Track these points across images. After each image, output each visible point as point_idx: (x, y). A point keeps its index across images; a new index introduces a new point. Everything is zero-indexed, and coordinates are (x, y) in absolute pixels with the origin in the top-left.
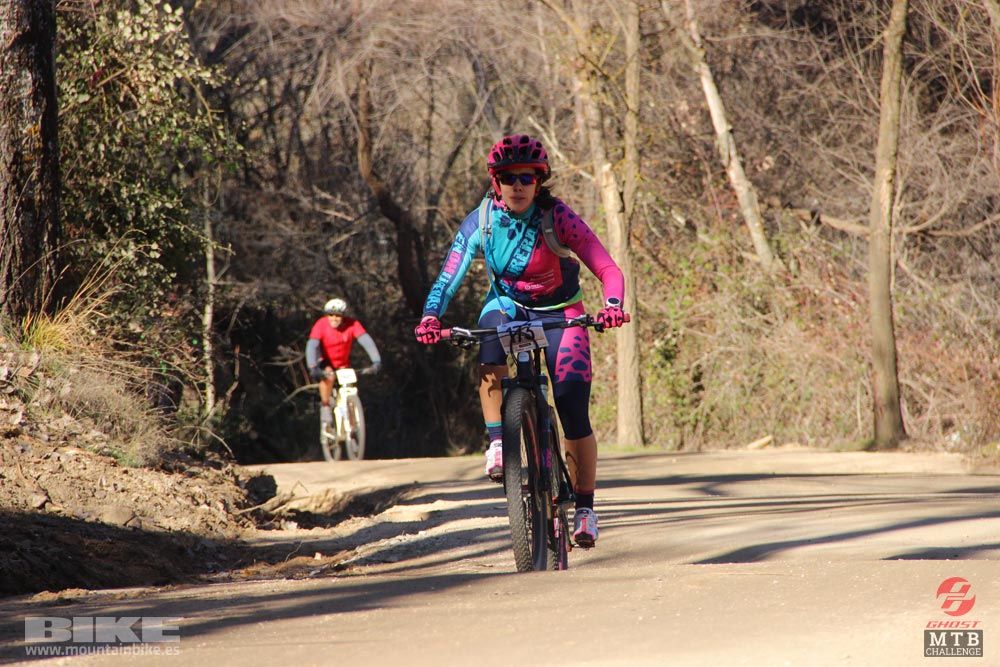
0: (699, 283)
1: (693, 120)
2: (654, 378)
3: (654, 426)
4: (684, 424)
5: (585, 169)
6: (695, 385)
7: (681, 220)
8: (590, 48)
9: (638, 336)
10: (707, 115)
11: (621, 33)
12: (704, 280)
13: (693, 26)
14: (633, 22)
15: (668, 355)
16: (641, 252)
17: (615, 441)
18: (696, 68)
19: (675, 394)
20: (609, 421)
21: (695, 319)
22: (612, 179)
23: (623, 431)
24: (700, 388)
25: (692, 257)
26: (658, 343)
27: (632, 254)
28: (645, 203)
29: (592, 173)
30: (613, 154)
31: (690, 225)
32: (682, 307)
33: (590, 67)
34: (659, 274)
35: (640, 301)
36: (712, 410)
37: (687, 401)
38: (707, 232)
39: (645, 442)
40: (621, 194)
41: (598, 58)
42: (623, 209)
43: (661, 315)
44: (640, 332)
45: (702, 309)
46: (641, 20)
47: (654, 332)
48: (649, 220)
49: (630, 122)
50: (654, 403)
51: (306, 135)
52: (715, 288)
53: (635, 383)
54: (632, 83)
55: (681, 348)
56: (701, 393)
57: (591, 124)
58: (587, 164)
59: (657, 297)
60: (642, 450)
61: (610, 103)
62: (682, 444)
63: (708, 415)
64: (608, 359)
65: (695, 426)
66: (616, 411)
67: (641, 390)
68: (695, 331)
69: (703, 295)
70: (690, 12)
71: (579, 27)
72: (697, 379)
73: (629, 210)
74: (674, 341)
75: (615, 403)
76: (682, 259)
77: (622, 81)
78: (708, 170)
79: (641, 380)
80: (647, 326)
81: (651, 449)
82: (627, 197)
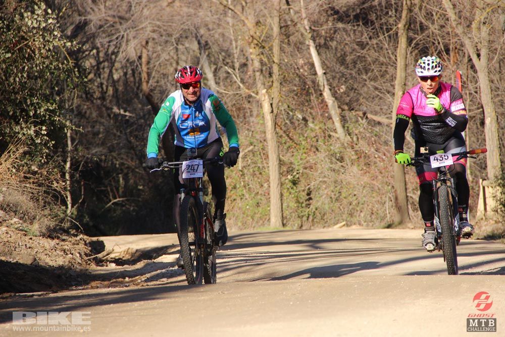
0: (309, 148)
1: (306, 67)
2: (288, 194)
3: (288, 217)
4: (303, 216)
5: (253, 92)
6: (308, 197)
7: (300, 117)
8: (255, 33)
9: (281, 174)
10: (312, 65)
11: (270, 25)
12: (312, 146)
13: (306, 22)
14: (276, 20)
15: (294, 183)
16: (281, 133)
17: (269, 225)
18: (307, 43)
19: (298, 202)
20: (266, 215)
21: (308, 165)
22: (267, 97)
23: (273, 220)
24: (310, 199)
25: (306, 135)
26: (290, 177)
27: (277, 133)
28: (283, 109)
29: (257, 93)
30: (267, 84)
31: (304, 119)
32: (301, 159)
33: (255, 42)
34: (290, 143)
35: (281, 156)
36: (316, 209)
37: (304, 205)
38: (313, 123)
39: (284, 225)
40: (271, 104)
41: (260, 38)
42: (272, 112)
43: (291, 163)
44: (281, 171)
45: (311, 160)
46: (280, 20)
47: (288, 172)
48: (285, 117)
49: (275, 69)
50: (288, 206)
51: (116, 77)
52: (317, 150)
53: (279, 196)
54: (276, 50)
55: (301, 179)
56: (311, 201)
57: (256, 69)
58: (254, 90)
59: (289, 154)
60: (282, 229)
61: (265, 60)
62: (302, 226)
63: (314, 212)
64: (266, 185)
65: (308, 217)
66: (270, 210)
67: (281, 200)
68: (307, 171)
69: (312, 154)
70: (304, 15)
71: (250, 23)
72: (308, 194)
73: (275, 111)
74: (297, 176)
75: (269, 206)
76: (301, 136)
77: (271, 49)
78: (313, 92)
79: (282, 195)
80: (285, 169)
81: (287, 228)
82: (274, 106)
